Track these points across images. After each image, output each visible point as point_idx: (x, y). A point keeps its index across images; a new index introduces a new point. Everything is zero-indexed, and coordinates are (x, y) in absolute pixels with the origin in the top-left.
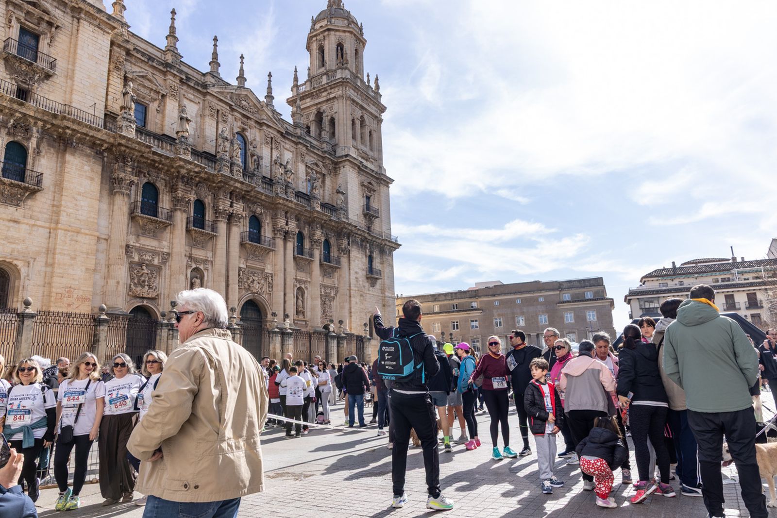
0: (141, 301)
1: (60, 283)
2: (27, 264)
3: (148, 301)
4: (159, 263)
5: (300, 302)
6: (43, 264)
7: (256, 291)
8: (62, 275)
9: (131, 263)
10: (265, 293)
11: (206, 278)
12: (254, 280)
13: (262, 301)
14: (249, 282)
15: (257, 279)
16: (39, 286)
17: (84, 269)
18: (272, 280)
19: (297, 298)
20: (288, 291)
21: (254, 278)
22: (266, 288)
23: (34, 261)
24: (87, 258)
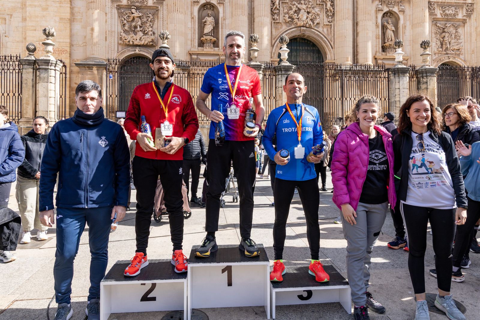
0: (133, 49)
1: (34, 37)
2: (4, 21)
3: (142, 49)
4: (154, 3)
5: (390, 33)
6: (20, 19)
7: (302, 24)
8: (34, 28)
9: (119, 8)
10: (321, 25)
11: (221, 15)
12: (299, 10)
13: (315, 36)
14: (291, 12)
15: (304, 7)
16: (18, 42)
17: (57, 19)
18: (333, 5)
19: (384, 28)
20: (360, 18)
21: (299, 6)
22: (323, 19)
23: (11, 18)
24: (60, 6)
